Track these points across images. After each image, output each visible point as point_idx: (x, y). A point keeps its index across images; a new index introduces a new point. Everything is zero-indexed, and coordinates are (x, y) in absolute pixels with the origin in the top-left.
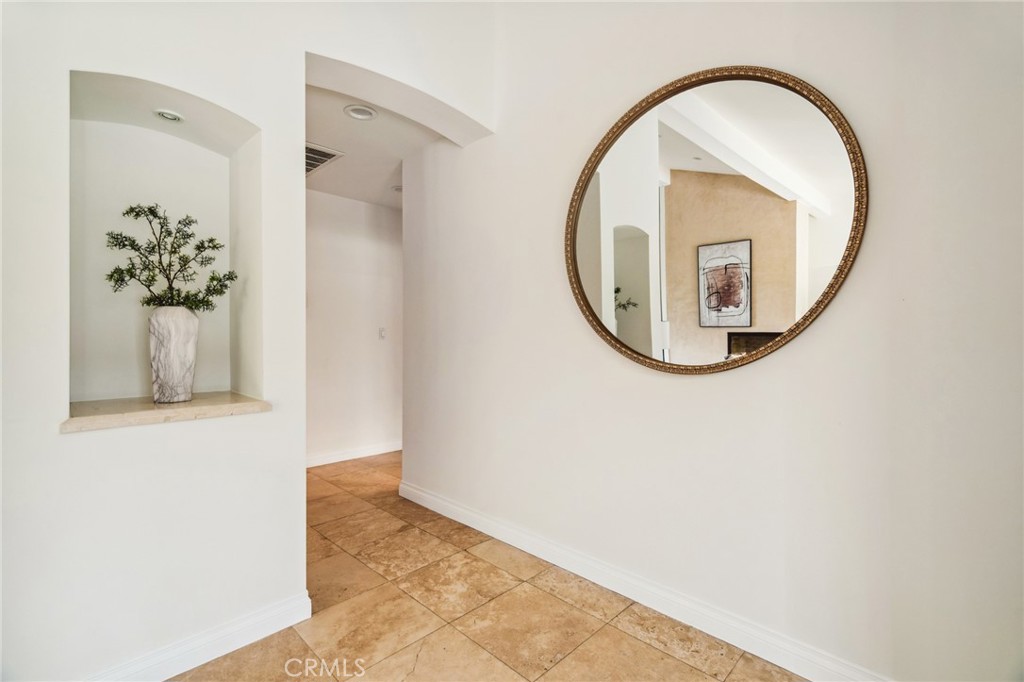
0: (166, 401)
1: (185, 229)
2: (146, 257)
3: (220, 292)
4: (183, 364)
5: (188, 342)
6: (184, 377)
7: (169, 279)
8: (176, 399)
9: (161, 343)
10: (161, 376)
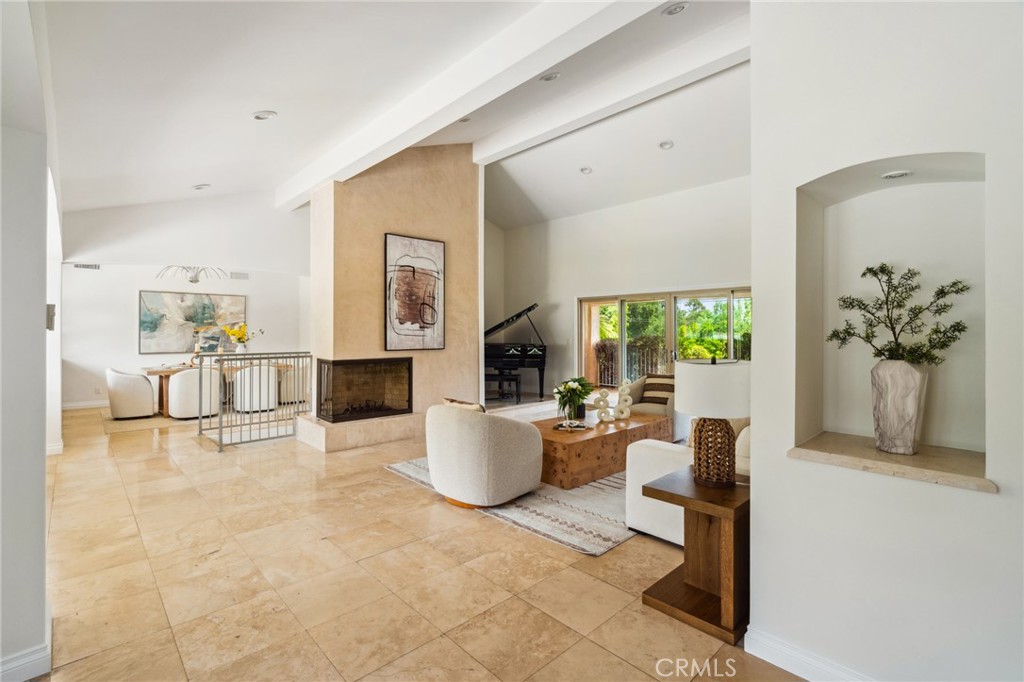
0: (886, 449)
1: (909, 282)
2: (873, 314)
3: (944, 345)
4: (901, 417)
5: (906, 396)
6: (903, 430)
7: (894, 333)
8: (894, 450)
9: (881, 394)
10: (881, 425)
